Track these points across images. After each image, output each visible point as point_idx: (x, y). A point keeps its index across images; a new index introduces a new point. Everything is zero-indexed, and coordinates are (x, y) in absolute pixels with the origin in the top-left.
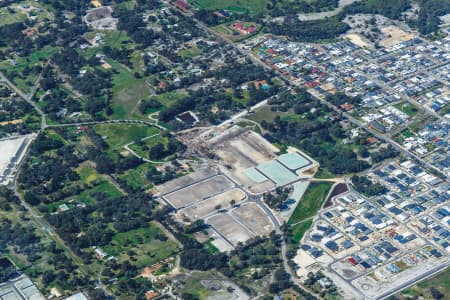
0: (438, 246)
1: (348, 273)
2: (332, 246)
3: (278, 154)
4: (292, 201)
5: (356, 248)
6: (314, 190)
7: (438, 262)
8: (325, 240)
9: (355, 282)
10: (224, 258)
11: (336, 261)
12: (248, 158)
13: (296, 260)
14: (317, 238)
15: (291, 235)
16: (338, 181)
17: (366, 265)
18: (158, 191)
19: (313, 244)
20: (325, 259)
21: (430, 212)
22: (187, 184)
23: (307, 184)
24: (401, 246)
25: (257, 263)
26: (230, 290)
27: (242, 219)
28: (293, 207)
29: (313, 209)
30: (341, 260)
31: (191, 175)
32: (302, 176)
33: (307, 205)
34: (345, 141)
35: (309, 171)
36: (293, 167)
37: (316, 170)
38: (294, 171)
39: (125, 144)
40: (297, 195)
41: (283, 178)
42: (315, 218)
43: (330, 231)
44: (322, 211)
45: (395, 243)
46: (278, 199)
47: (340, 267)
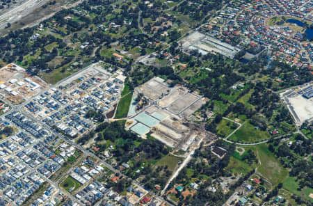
0: (60, 91)
1: (101, 75)
2: (109, 85)
3: (151, 132)
4: (134, 104)
5: (98, 86)
6: (124, 112)
7: (61, 84)
8: (113, 86)
9: (97, 72)
10: (156, 75)
11: (107, 79)
12: (165, 125)
13: (125, 77)
14: (117, 87)
15: (130, 87)
16: (112, 120)
17: (93, 79)
18: (203, 101)
19: (118, 84)
20: (111, 79)
21: (62, 108)
22: (192, 107)
23: (129, 114)
24: (78, 89)
25: (141, 74)
26: (148, 63)
27: (155, 92)
28: (133, 101)
29: (122, 102)
30: (104, 80)
31: (192, 112)
32: (133, 120)
33: (126, 104)
34: (112, 147)
35: (130, 124)
36: (141, 124)
37: (126, 125)
38: (138, 122)
39: (243, 127)
40: (132, 108)
41: (142, 116)
42: (120, 97)
43: (111, 92)
44: (117, 101)
45: (81, 90)
46: (142, 103)
47: (104, 77)
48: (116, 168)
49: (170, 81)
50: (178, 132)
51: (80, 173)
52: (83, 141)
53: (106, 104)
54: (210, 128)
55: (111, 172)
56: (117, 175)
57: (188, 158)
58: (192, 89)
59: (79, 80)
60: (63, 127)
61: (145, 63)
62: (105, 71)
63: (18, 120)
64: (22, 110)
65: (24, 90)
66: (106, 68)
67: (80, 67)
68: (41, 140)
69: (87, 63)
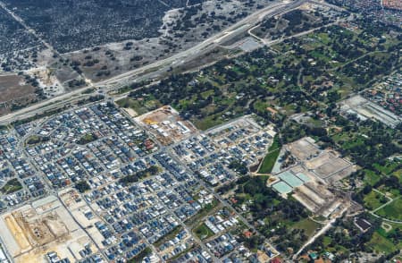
0: (208, 138)
1: (252, 128)
2: (258, 138)
3: (293, 193)
4: (280, 161)
5: (247, 138)
6: (268, 168)
7: (210, 132)
8: (262, 140)
9: (248, 124)
11: (256, 133)
12: (311, 189)
13: (275, 133)
14: (265, 142)
15: (279, 143)
16: (255, 174)
17: (243, 130)
18: (354, 168)
19: (267, 139)
20: (261, 133)
21: (208, 155)
22: (341, 173)
23: (273, 171)
24: (226, 138)
25: (293, 131)
26: (301, 121)
27: (304, 152)
28: (279, 158)
29: (268, 157)
30: (253, 132)
31: (341, 178)
32: (276, 177)
33: (273, 160)
34: (250, 202)
35: (272, 180)
36: (284, 183)
37: (268, 181)
38: (281, 180)
40: (277, 165)
41: (286, 175)
42: (267, 152)
43: (259, 145)
44: (263, 156)
45: (229, 140)
46: (289, 162)
47: (255, 130)
48: (251, 223)
49: (322, 143)
50: (321, 197)
51: (215, 222)
52: (222, 190)
53: (251, 157)
54: (357, 198)
55: (245, 227)
56: (251, 230)
57: (328, 225)
58: (343, 154)
59: (229, 130)
60: (205, 173)
61: (298, 121)
62: (256, 124)
63: (164, 161)
64: (170, 152)
65: (174, 132)
66: (258, 121)
67: (232, 117)
68: (183, 183)
69: (240, 114)
